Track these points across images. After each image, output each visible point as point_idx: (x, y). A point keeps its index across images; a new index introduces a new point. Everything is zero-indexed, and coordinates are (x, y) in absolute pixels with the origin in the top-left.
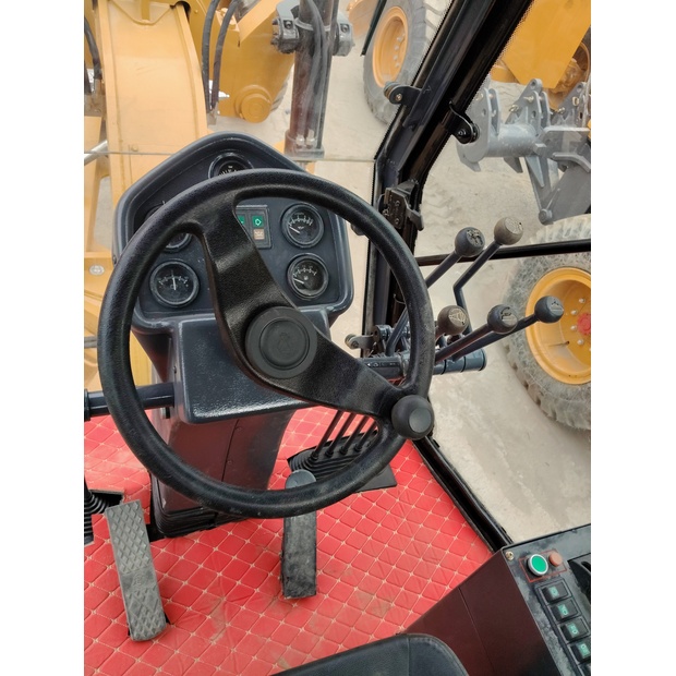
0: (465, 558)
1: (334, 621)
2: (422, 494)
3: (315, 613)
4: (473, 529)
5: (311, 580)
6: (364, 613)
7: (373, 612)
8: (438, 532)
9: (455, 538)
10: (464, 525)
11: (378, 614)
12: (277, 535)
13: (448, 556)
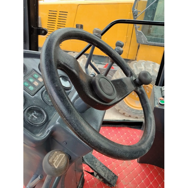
0: (125, 133)
1: (127, 177)
2: (103, 132)
3: (122, 181)
4: (119, 127)
5: (114, 175)
6: (128, 167)
7: (129, 165)
8: (115, 135)
9: (119, 132)
10: (117, 128)
11: (130, 163)
12: (93, 178)
13: (123, 137)
